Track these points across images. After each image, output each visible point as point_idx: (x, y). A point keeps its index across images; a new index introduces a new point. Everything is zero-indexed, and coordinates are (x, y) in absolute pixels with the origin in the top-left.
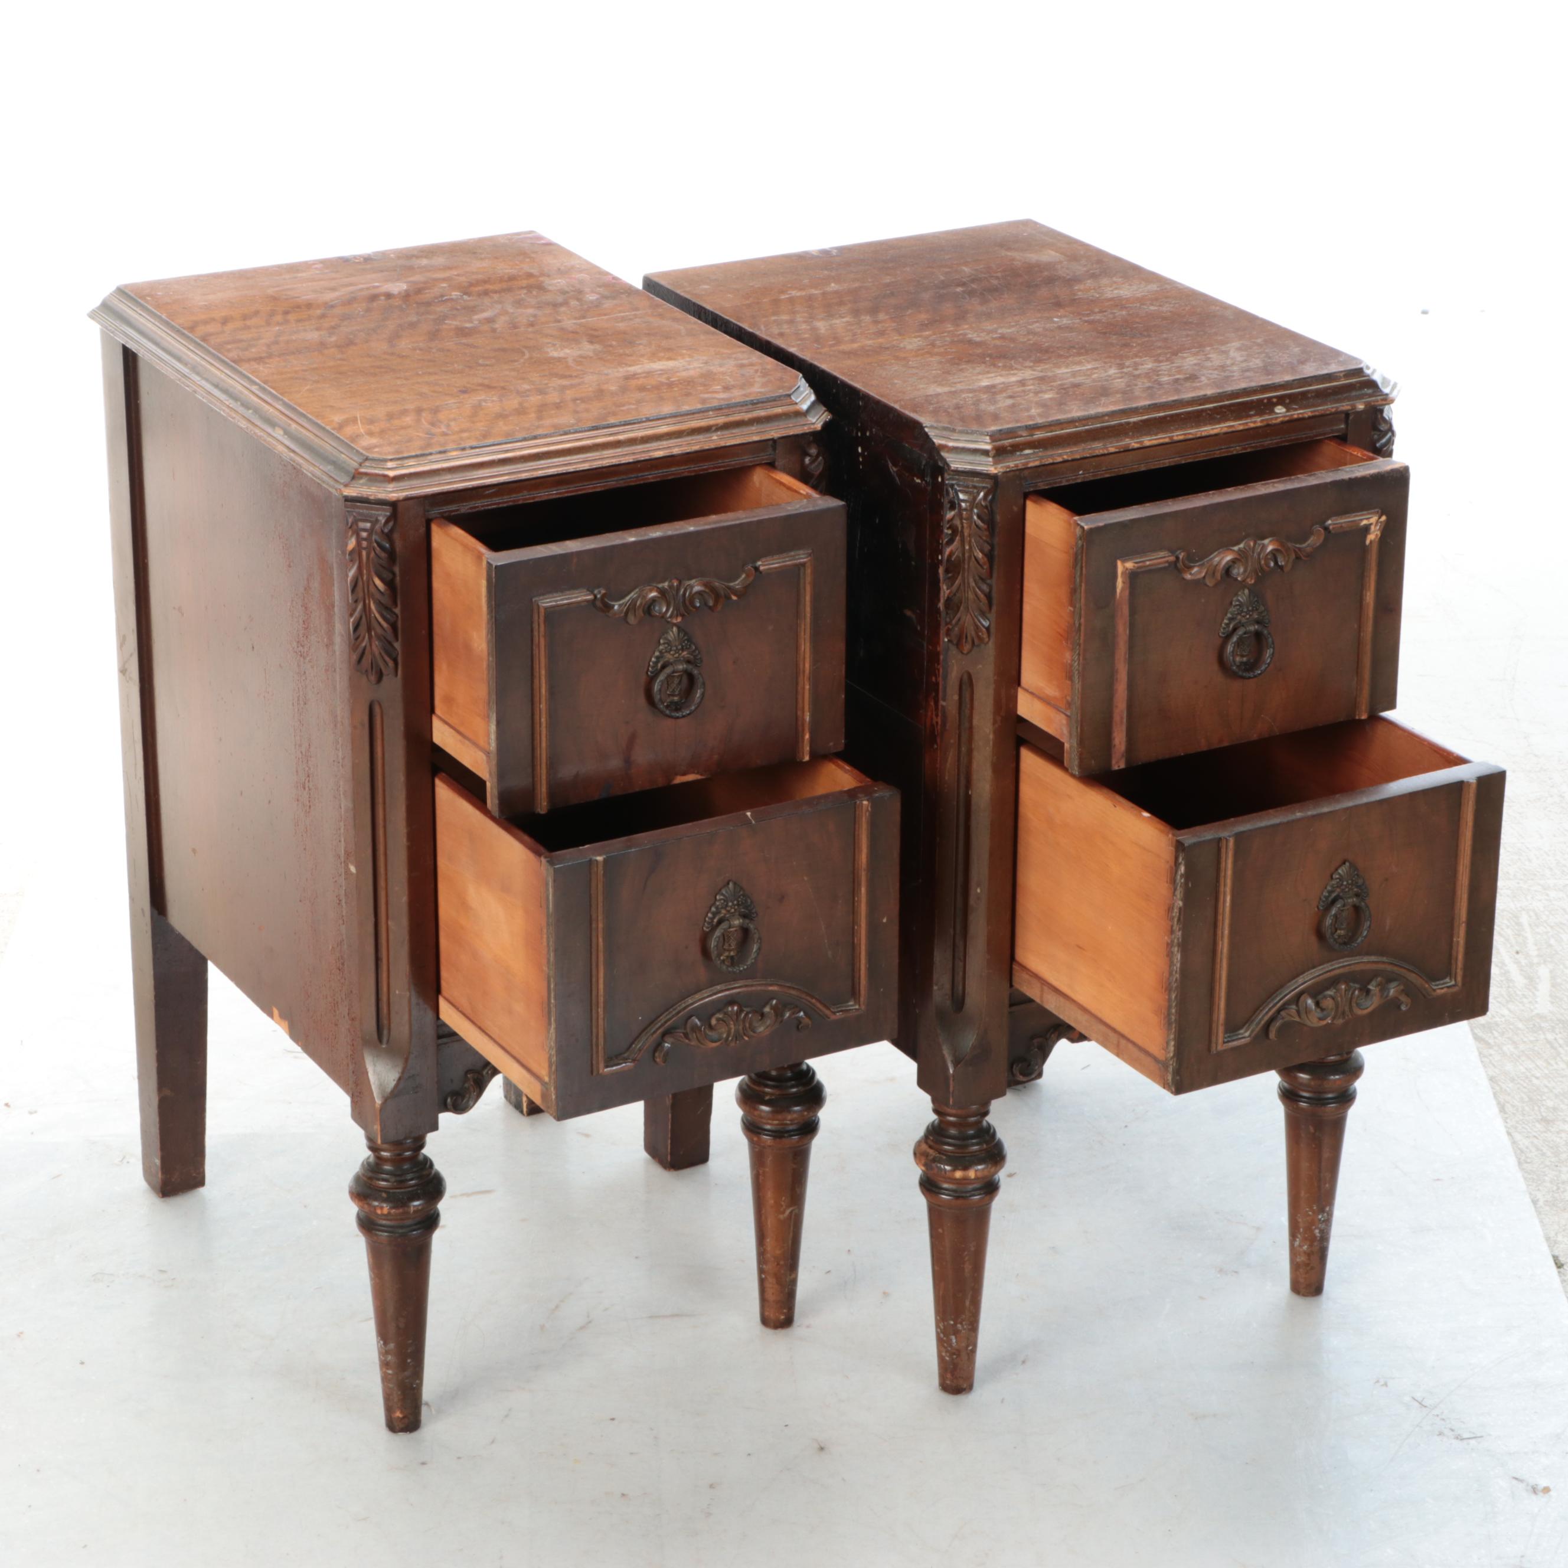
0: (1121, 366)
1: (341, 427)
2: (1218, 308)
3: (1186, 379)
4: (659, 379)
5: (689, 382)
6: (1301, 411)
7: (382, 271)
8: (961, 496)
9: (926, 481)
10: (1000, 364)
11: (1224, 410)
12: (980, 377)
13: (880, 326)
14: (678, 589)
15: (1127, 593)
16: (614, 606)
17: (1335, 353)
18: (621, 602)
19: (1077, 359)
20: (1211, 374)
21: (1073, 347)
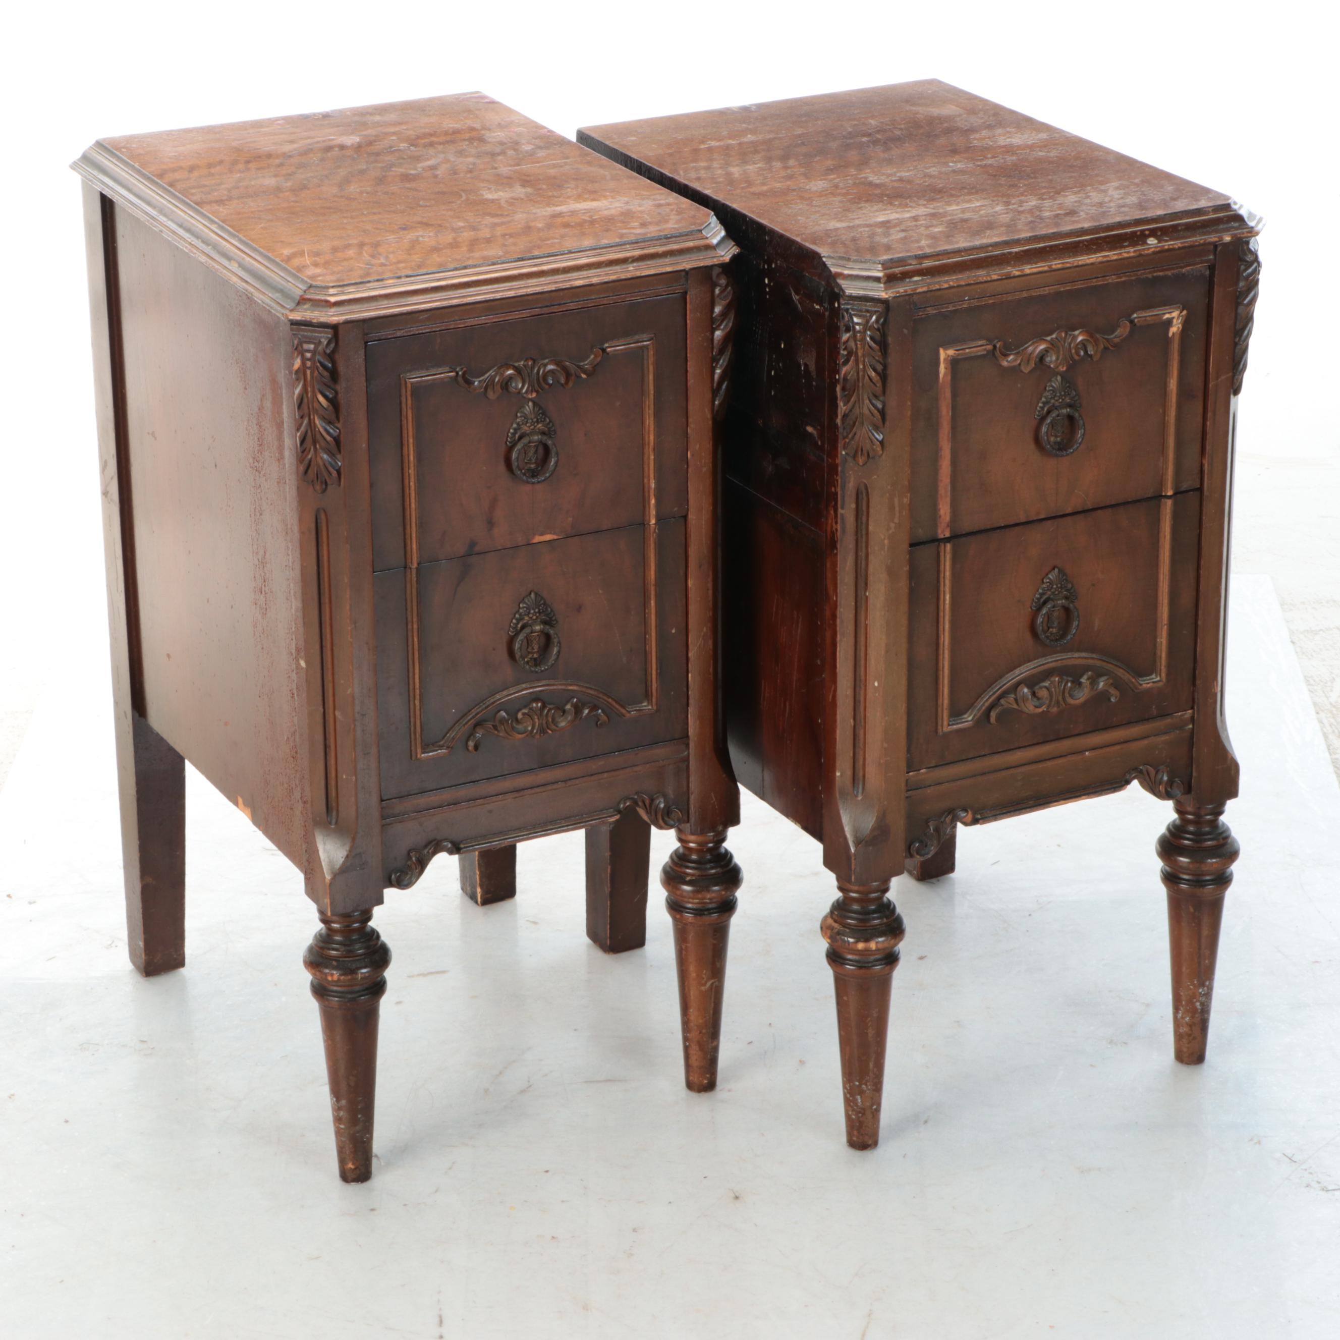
0: (1007, 203)
1: (289, 259)
2: (1101, 153)
3: (1066, 214)
4: (583, 217)
5: (610, 220)
6: (1172, 243)
7: (338, 126)
8: (856, 320)
9: (824, 307)
10: (896, 203)
11: (1100, 242)
12: (877, 214)
13: (789, 171)
14: (532, 368)
15: (949, 378)
16: (474, 382)
17: (1205, 191)
18: (481, 379)
19: (967, 198)
20: (1090, 210)
21: (965, 188)
